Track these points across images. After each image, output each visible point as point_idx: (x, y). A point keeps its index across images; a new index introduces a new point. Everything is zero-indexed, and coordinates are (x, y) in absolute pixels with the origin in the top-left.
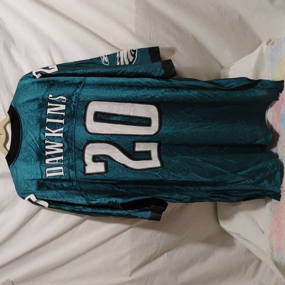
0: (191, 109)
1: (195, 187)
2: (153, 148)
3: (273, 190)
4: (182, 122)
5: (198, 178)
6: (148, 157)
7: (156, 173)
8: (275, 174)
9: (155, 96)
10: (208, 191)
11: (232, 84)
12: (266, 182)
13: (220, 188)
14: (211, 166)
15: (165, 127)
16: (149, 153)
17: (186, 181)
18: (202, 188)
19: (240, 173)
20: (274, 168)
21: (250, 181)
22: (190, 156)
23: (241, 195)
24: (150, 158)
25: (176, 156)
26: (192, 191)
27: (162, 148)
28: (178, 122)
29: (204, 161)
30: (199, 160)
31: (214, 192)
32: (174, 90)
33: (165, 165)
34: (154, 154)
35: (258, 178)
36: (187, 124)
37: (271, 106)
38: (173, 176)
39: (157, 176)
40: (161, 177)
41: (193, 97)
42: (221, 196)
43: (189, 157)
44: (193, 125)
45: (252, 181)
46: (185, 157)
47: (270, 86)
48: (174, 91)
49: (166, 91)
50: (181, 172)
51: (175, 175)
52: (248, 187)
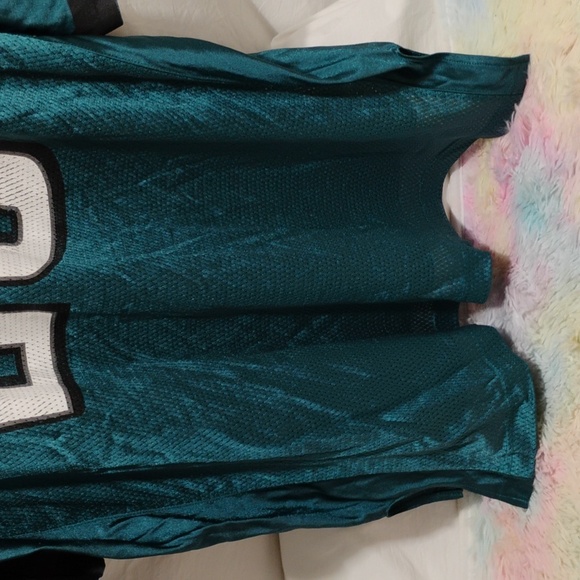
0: (179, 171)
1: (211, 480)
2: (32, 333)
3: (504, 471)
4: (147, 221)
5: (227, 450)
6: (14, 372)
7: (52, 443)
8: (514, 410)
9: (33, 112)
10: (260, 492)
11: (345, 66)
12: (481, 442)
13: (309, 476)
14: (279, 394)
15: (81, 245)
16: (15, 353)
17: (181, 464)
18: (237, 482)
19: (388, 417)
20: (510, 389)
21: (426, 445)
22: (187, 357)
23: (381, 496)
24: (20, 378)
25: (130, 360)
26: (198, 496)
27: (70, 331)
28: (130, 223)
29: (247, 376)
30: (226, 373)
31: (283, 493)
32: (112, 88)
33: (88, 403)
34: (40, 358)
35: (455, 432)
36: (171, 231)
37: (462, 163)
38: (127, 449)
39: (54, 453)
40: (72, 459)
41: (192, 119)
42: (310, 504)
43: (183, 365)
44: (191, 236)
45: (433, 444)
46: (168, 364)
47: (483, 79)
48: (111, 95)
49: (79, 94)
50: (158, 430)
51: (135, 443)
52: (413, 466)
